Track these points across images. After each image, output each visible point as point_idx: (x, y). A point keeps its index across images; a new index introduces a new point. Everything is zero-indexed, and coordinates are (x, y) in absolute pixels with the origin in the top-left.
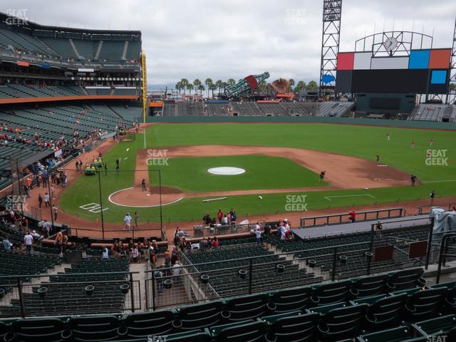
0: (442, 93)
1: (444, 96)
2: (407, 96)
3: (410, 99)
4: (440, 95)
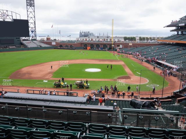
0: (28, 37)
1: (28, 38)
2: (17, 38)
3: (18, 39)
4: (27, 37)
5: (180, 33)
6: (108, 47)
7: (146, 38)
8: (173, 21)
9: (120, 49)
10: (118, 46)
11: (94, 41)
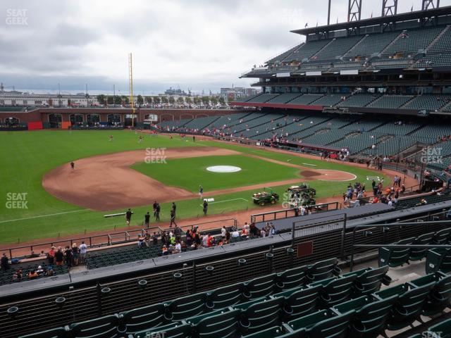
5: (268, 89)
6: (123, 120)
7: (152, 98)
8: (255, 66)
9: (154, 123)
10: (147, 117)
11: (55, 107)
